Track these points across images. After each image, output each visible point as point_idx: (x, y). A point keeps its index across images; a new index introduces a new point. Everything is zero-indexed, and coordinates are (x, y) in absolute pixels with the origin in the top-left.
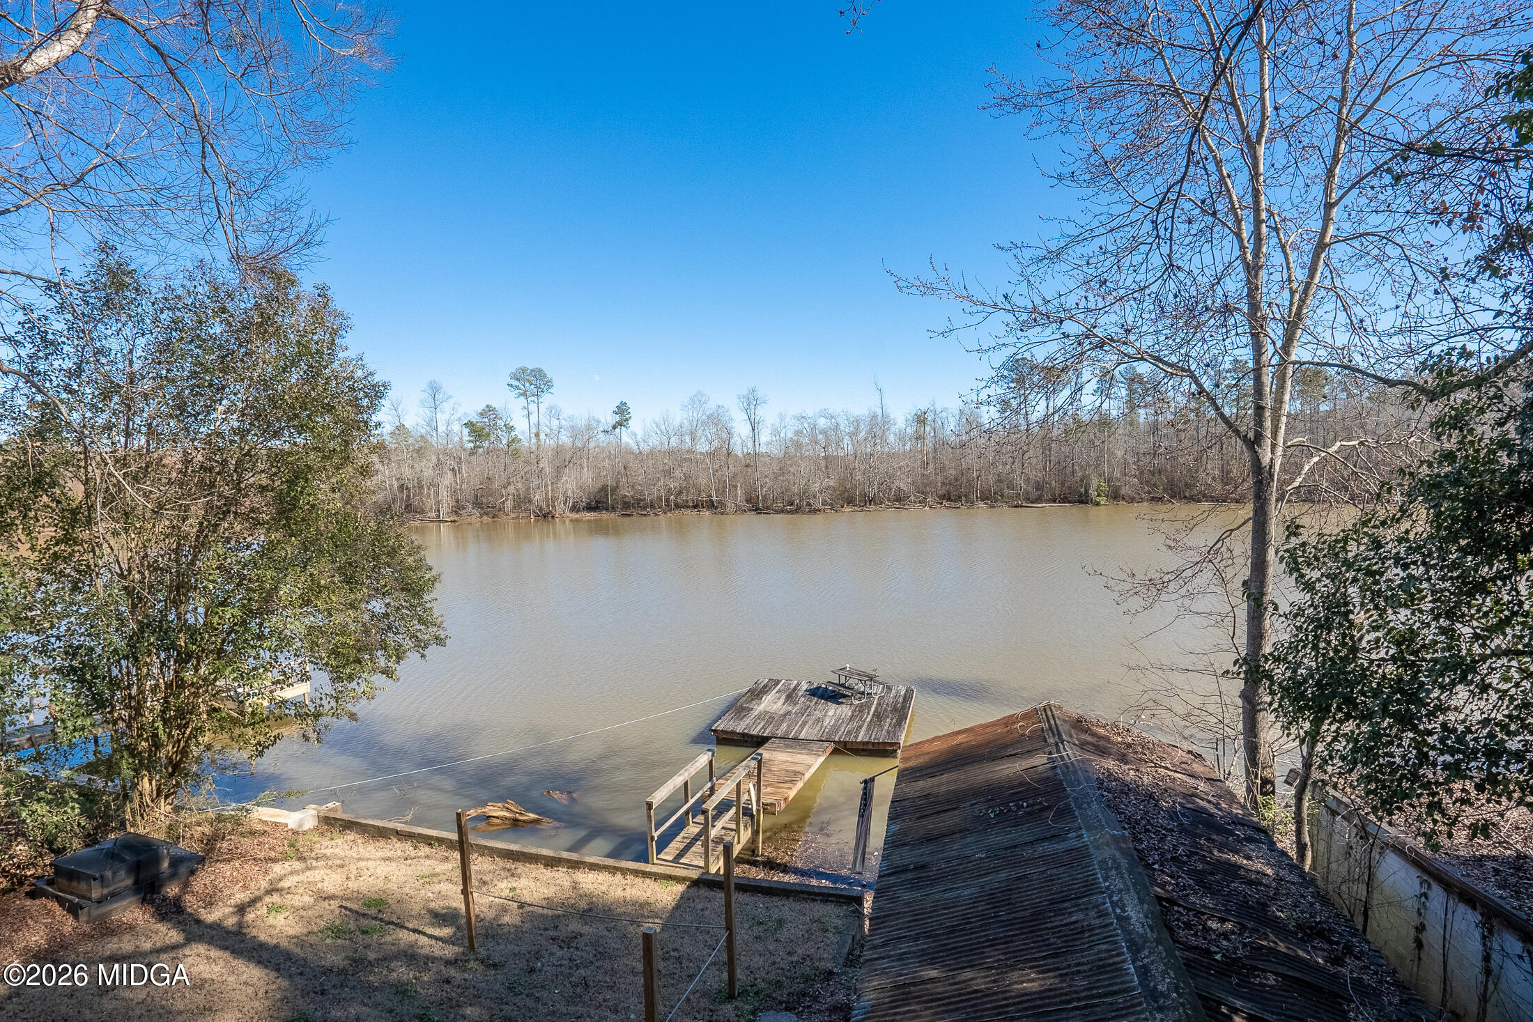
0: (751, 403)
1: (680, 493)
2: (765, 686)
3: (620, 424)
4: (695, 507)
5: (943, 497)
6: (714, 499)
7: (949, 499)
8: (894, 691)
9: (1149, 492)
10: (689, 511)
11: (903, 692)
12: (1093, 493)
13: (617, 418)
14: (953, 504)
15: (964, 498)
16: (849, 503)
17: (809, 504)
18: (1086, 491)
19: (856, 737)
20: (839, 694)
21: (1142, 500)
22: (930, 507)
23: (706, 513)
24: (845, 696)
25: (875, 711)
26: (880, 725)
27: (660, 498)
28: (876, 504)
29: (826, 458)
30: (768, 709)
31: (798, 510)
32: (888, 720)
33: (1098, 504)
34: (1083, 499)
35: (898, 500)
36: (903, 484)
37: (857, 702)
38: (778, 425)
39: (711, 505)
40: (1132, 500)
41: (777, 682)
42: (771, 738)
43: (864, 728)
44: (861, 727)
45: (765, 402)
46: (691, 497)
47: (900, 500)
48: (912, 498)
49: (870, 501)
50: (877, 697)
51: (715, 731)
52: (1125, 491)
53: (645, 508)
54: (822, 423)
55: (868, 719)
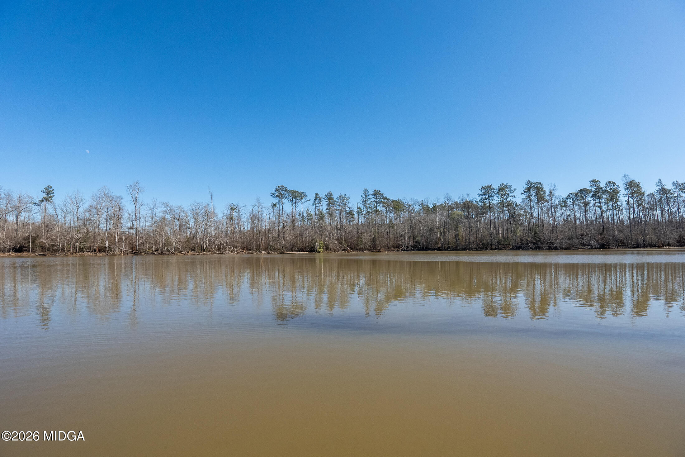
0: (135, 190)
3: (46, 199)
4: (94, 251)
5: (243, 248)
6: (107, 246)
7: (247, 250)
9: (341, 247)
10: (88, 253)
12: (317, 247)
13: (44, 195)
14: (249, 252)
15: (255, 249)
16: (192, 250)
17: (168, 250)
18: (314, 246)
21: (339, 251)
22: (237, 253)
23: (101, 255)
28: (207, 251)
31: (162, 253)
33: (319, 252)
34: (313, 250)
35: (219, 249)
36: (223, 241)
39: (105, 250)
40: (335, 250)
45: (144, 191)
46: (91, 244)
48: (227, 248)
49: (204, 250)
52: (331, 246)
53: (57, 251)
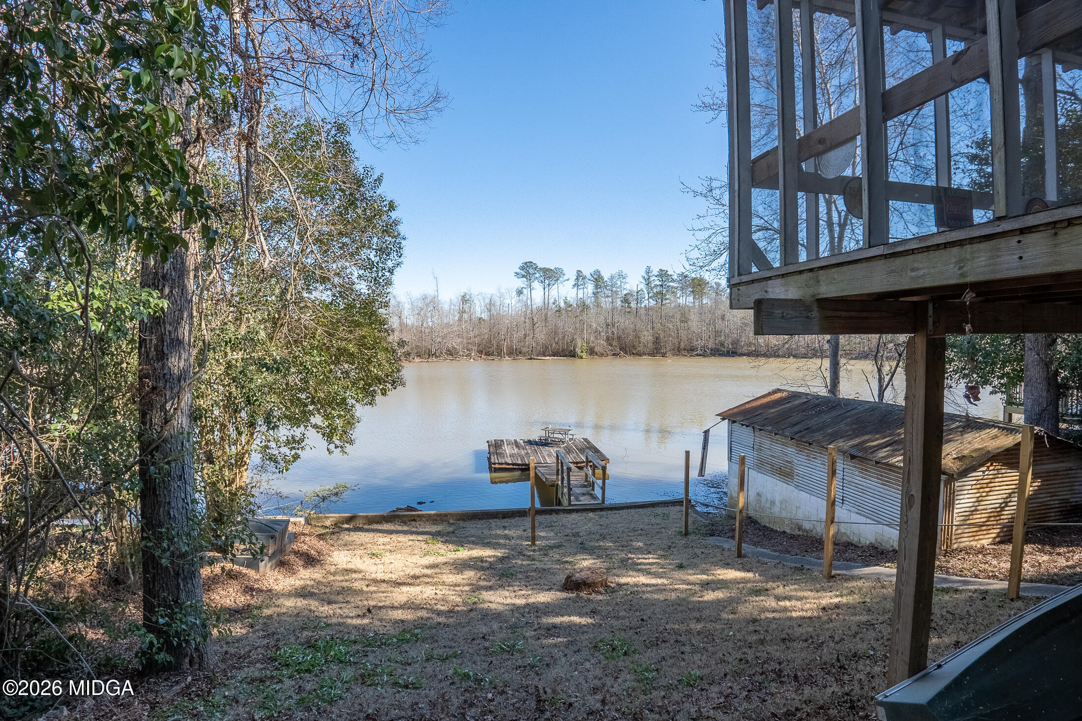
2: (496, 443)
7: (486, 354)
8: (576, 440)
9: (611, 350)
11: (582, 440)
12: (578, 350)
14: (490, 358)
15: (495, 354)
18: (574, 349)
20: (546, 443)
21: (608, 355)
22: (474, 359)
24: (551, 444)
25: (577, 449)
28: (436, 357)
30: (513, 452)
33: (581, 357)
34: (573, 355)
36: (455, 342)
37: (562, 446)
40: (602, 355)
41: (501, 441)
47: (452, 353)
48: (461, 353)
49: (433, 355)
50: (570, 443)
51: (494, 464)
52: (597, 349)
55: (578, 452)
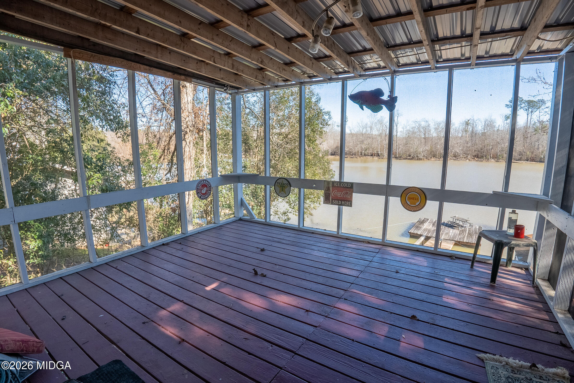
1: (366, 150)
2: (423, 220)
4: (372, 155)
5: (475, 156)
6: (379, 153)
7: (478, 157)
8: (474, 227)
10: (369, 157)
11: (478, 227)
14: (480, 160)
15: (484, 157)
16: (434, 157)
17: (417, 156)
19: (464, 240)
20: (452, 225)
22: (469, 160)
23: (376, 158)
24: (455, 227)
25: (468, 233)
26: (471, 238)
27: (358, 152)
29: (425, 138)
30: (427, 228)
31: (413, 158)
32: (474, 236)
35: (456, 157)
36: (458, 150)
37: (460, 229)
38: (406, 124)
39: (378, 155)
41: (428, 220)
42: (431, 237)
43: (466, 237)
44: (464, 237)
46: (370, 151)
48: (461, 156)
50: (468, 228)
51: (410, 233)
53: (353, 155)
54: (423, 124)
55: (466, 235)
